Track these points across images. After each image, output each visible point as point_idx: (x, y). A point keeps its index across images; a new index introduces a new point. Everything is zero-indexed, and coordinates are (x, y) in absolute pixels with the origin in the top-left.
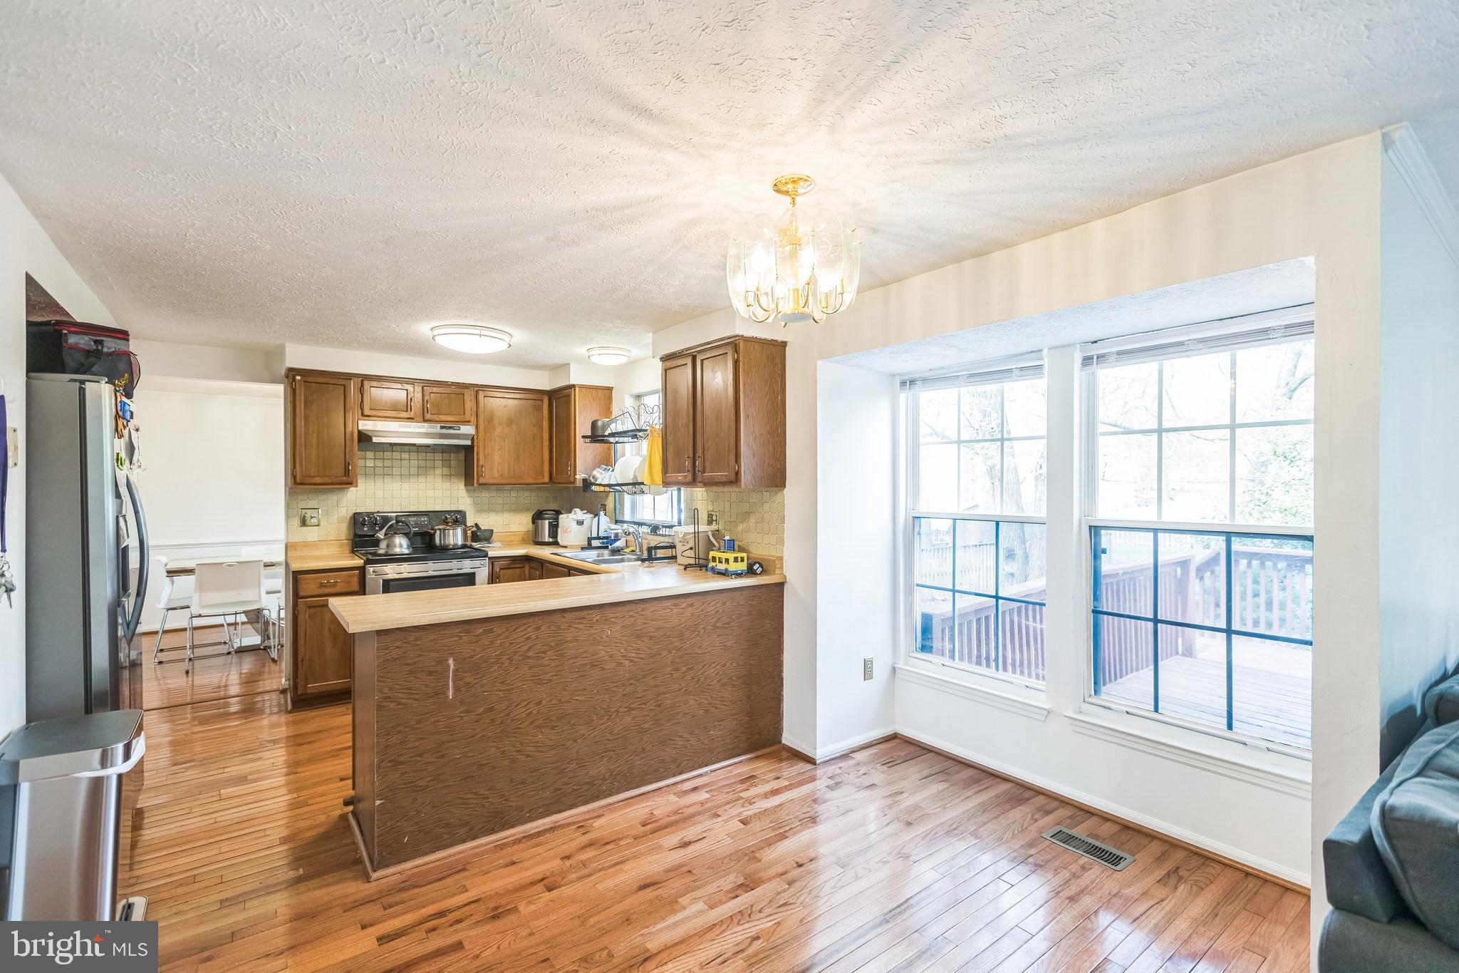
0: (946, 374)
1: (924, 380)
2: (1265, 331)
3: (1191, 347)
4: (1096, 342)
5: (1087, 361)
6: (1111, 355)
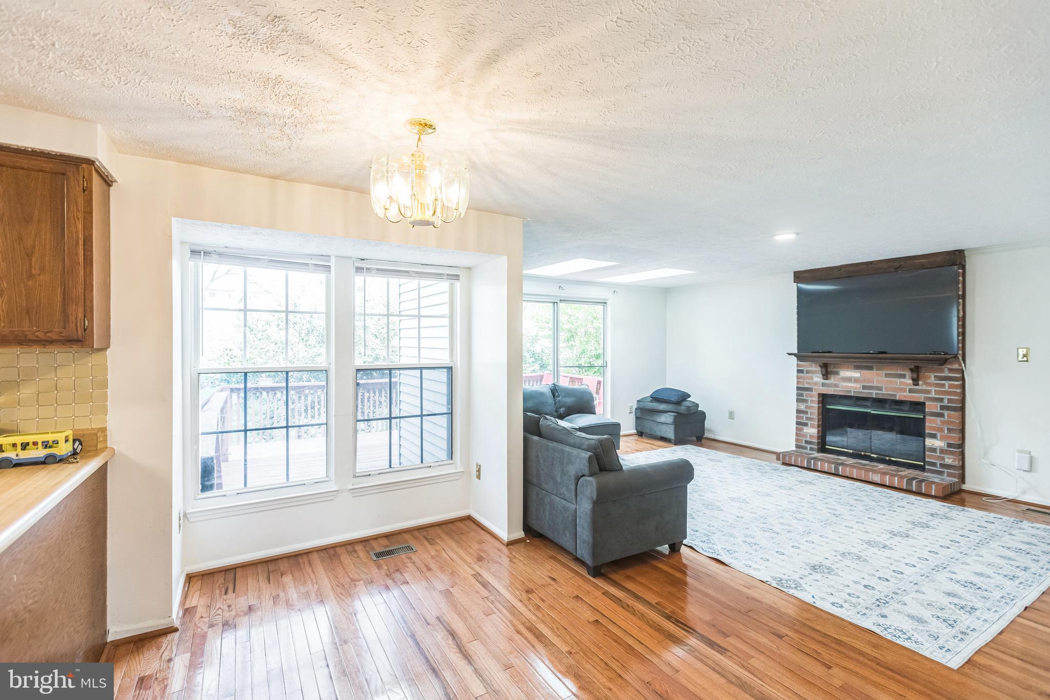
0: (237, 254)
1: (221, 255)
2: (440, 274)
3: (412, 275)
4: (364, 260)
5: (359, 270)
6: (373, 269)
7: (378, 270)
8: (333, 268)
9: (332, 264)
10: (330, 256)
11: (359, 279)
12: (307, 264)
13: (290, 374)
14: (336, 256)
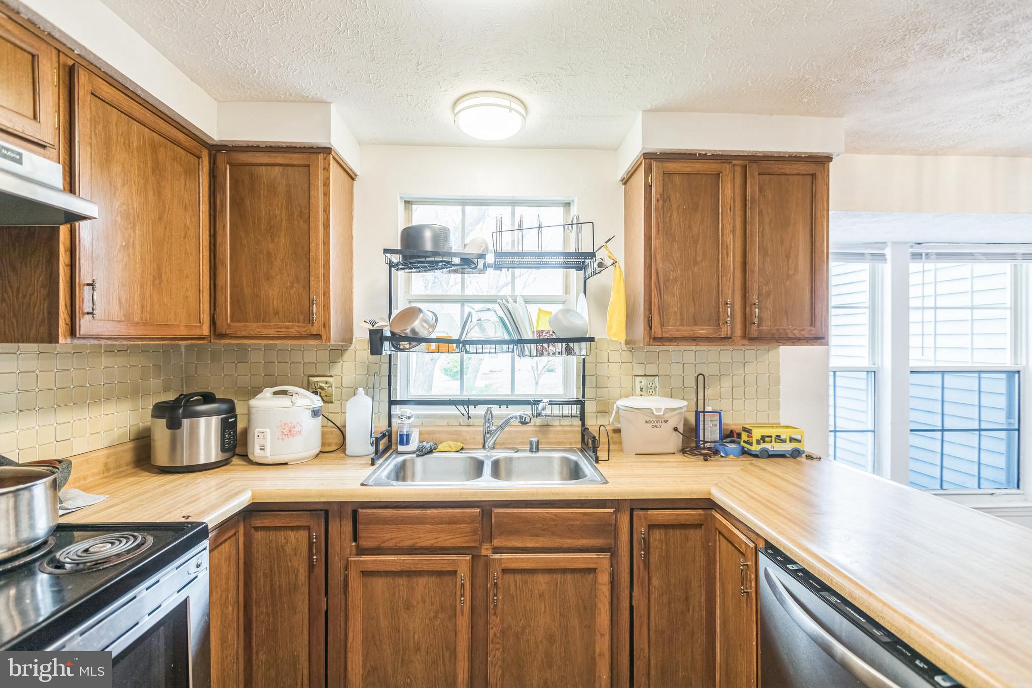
4: (921, 244)
5: (916, 256)
6: (932, 254)
7: (938, 254)
8: (888, 257)
9: (888, 252)
10: (885, 243)
11: (915, 267)
12: (863, 254)
13: (837, 373)
14: (894, 243)
